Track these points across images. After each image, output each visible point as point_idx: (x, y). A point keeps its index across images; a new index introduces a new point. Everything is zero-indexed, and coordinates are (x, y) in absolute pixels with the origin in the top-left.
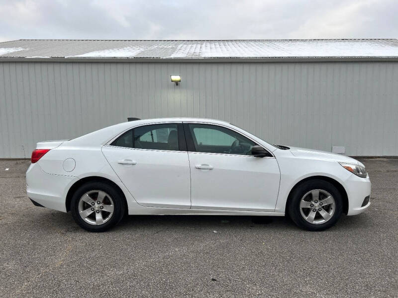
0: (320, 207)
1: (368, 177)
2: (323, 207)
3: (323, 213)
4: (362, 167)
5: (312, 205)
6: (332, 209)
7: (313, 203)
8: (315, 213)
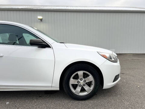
0: (84, 83)
1: (118, 62)
2: (86, 83)
3: (86, 88)
4: (115, 55)
5: (78, 82)
6: (92, 84)
7: (79, 80)
8: (81, 87)
